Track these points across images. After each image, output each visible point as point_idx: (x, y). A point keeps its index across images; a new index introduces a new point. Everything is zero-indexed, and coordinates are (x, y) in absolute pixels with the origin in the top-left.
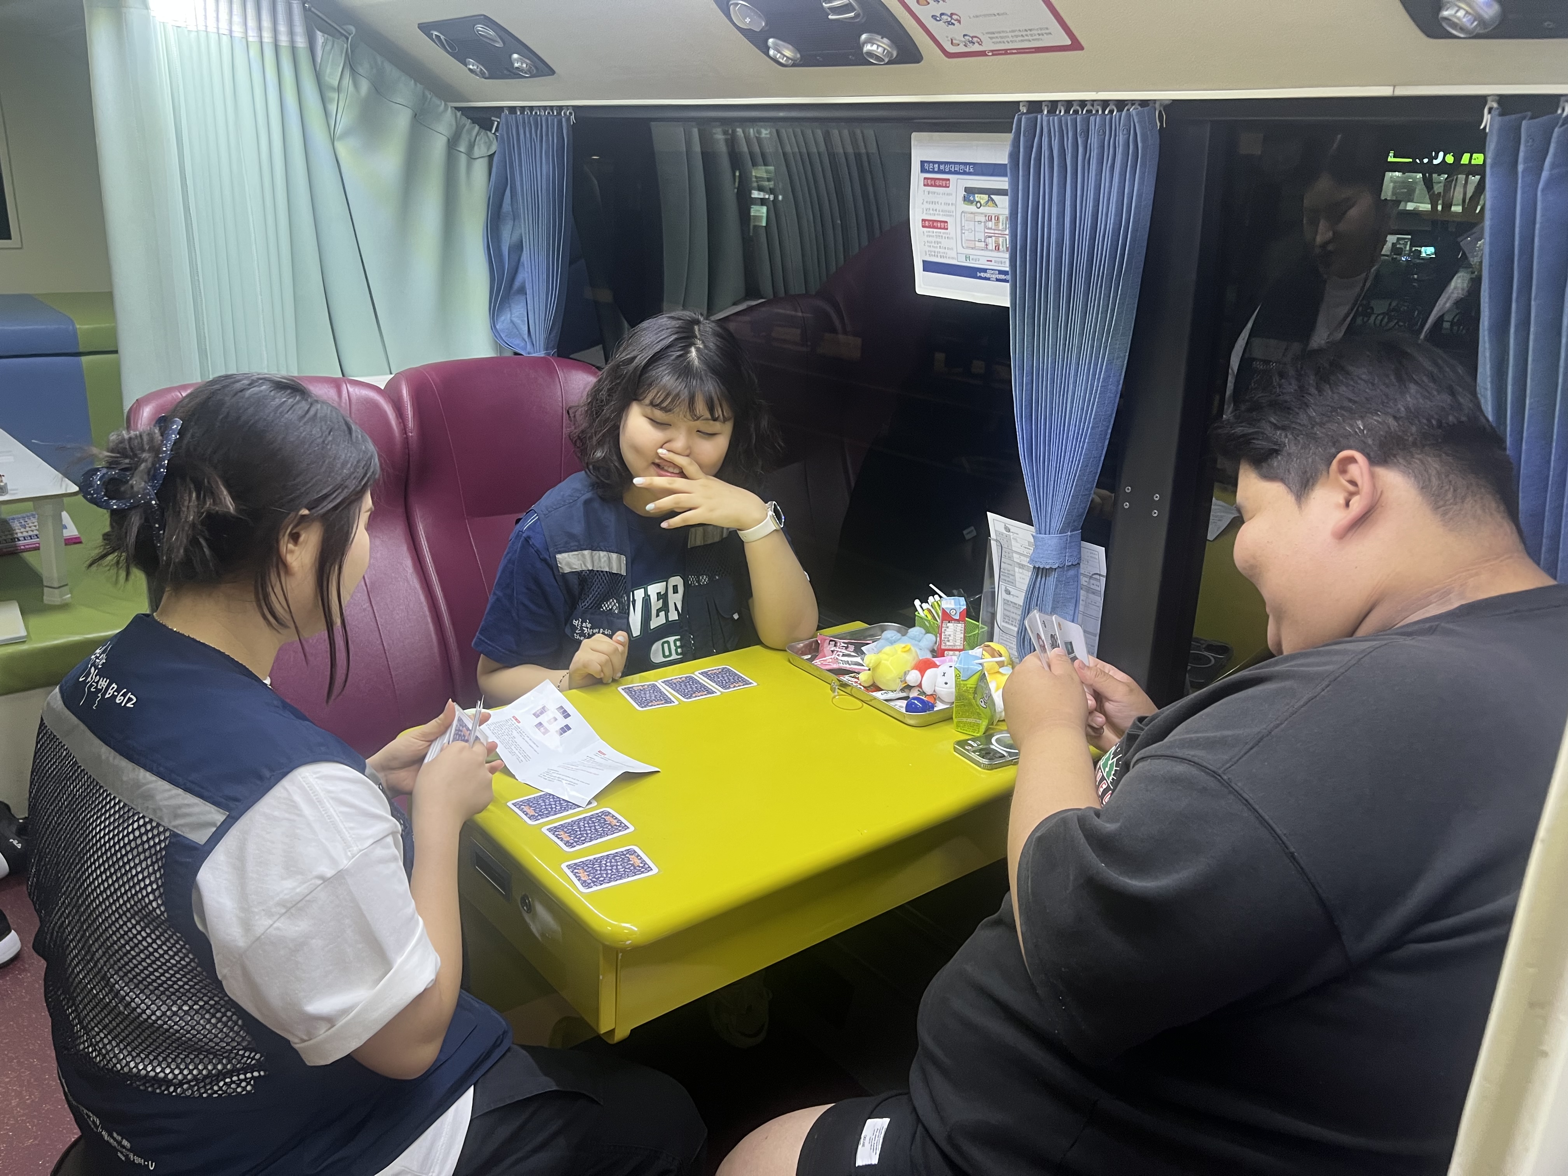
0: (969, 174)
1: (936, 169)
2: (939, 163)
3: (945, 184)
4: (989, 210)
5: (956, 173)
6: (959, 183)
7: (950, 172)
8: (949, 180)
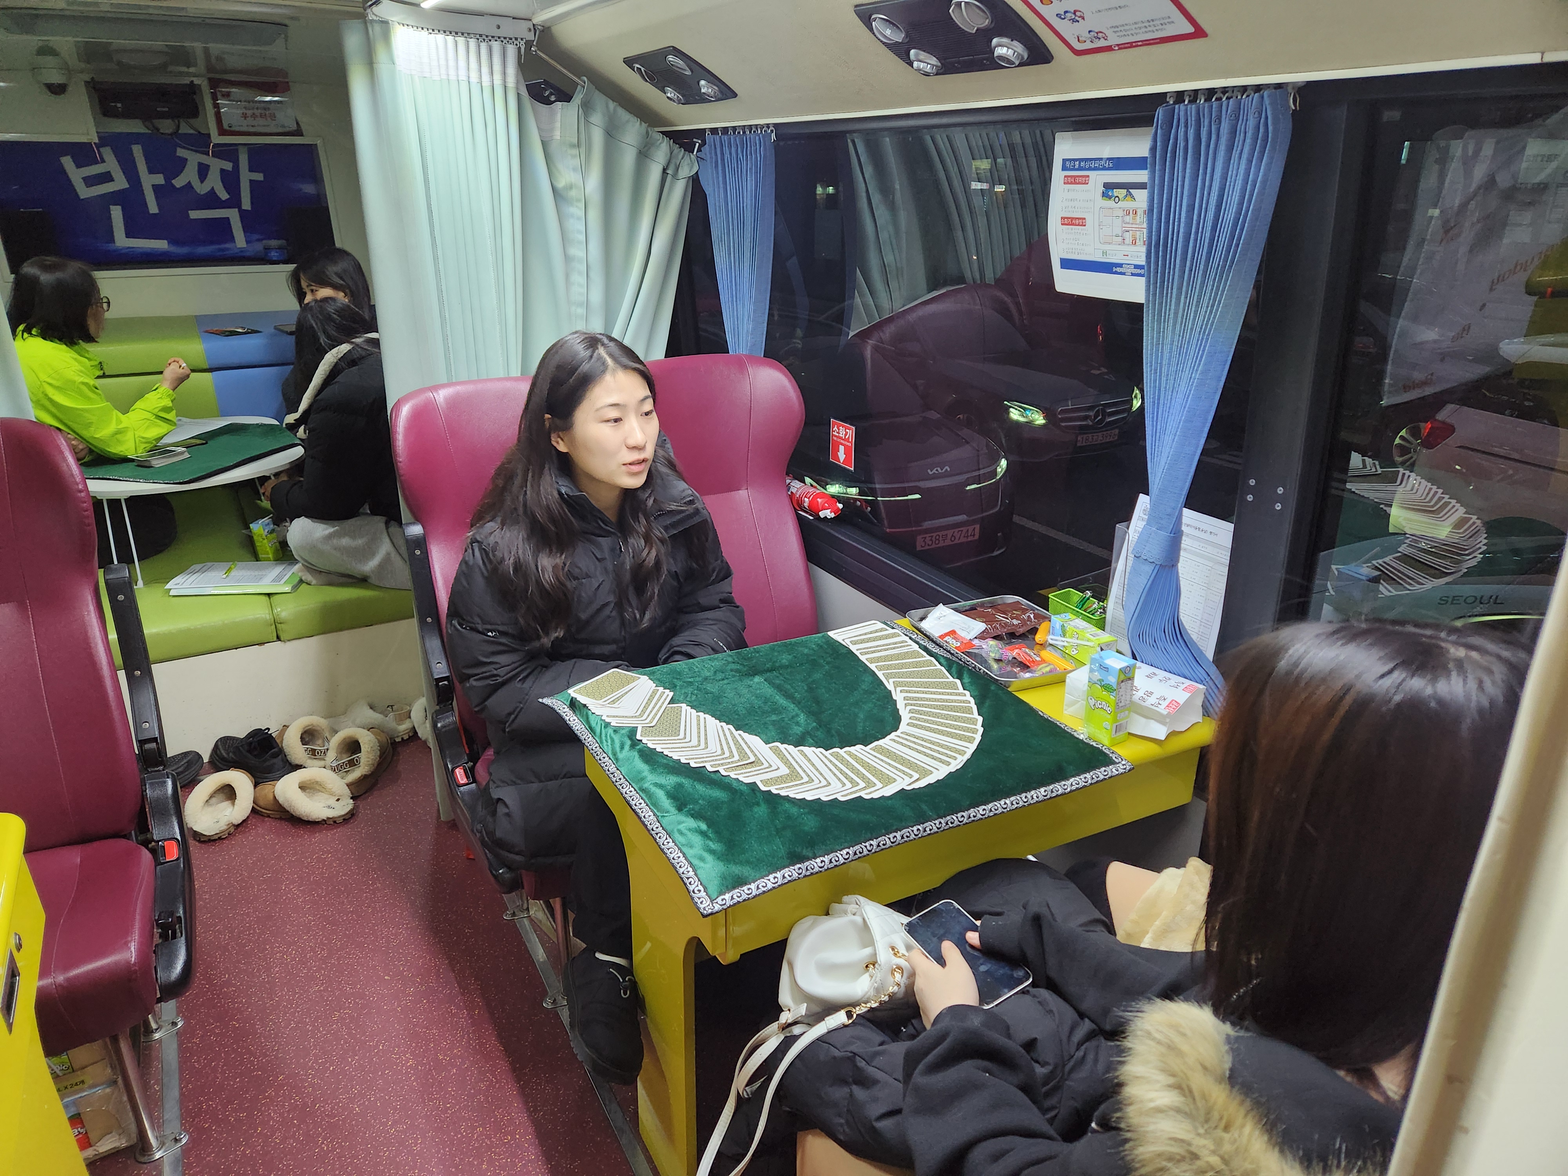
0: (1109, 169)
1: (1077, 167)
2: (1081, 160)
3: (1085, 181)
4: (1128, 204)
5: (1095, 169)
6: (1098, 178)
7: (1090, 169)
8: (1088, 176)
